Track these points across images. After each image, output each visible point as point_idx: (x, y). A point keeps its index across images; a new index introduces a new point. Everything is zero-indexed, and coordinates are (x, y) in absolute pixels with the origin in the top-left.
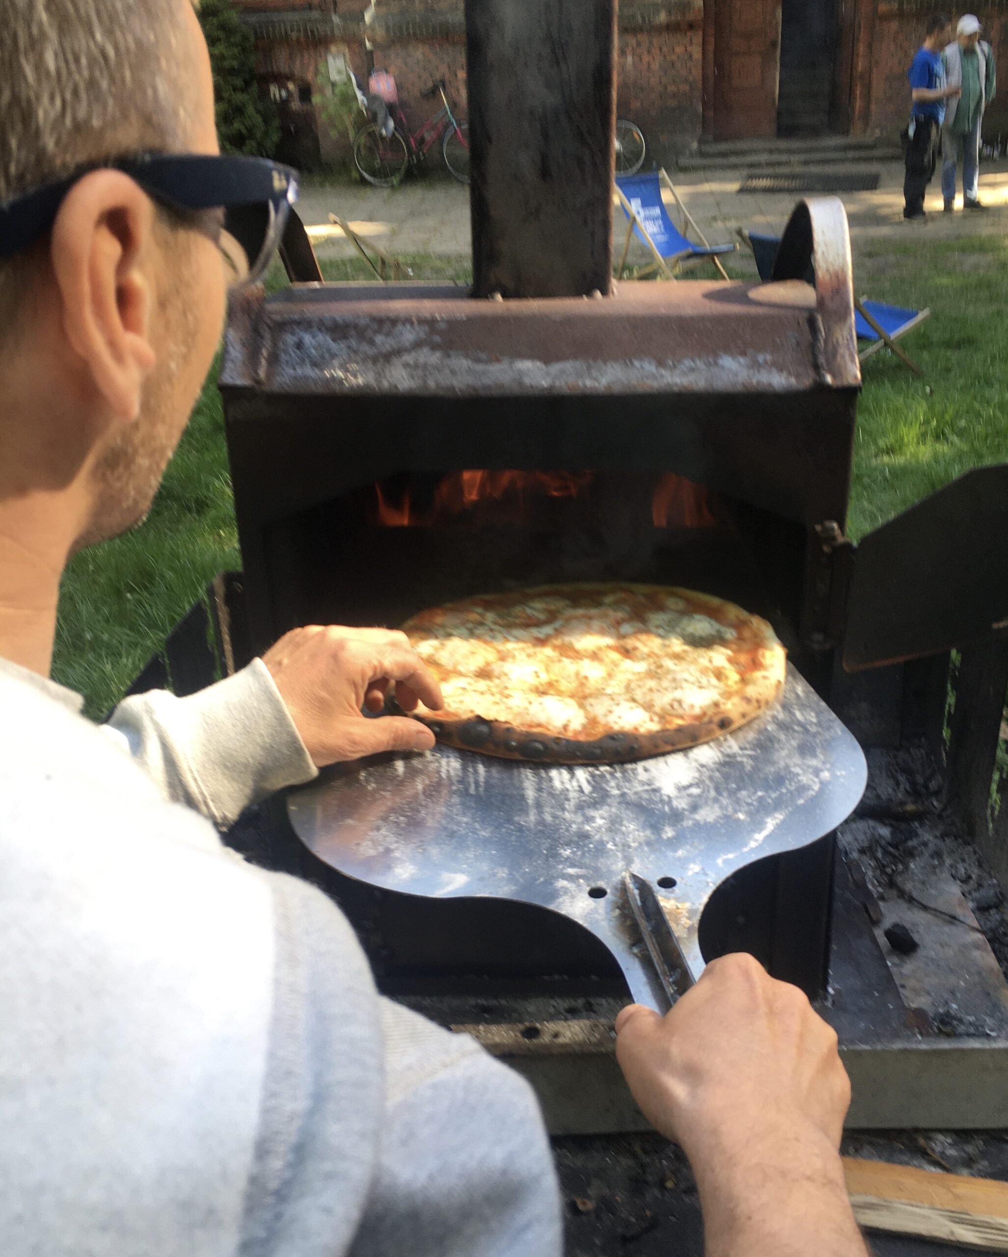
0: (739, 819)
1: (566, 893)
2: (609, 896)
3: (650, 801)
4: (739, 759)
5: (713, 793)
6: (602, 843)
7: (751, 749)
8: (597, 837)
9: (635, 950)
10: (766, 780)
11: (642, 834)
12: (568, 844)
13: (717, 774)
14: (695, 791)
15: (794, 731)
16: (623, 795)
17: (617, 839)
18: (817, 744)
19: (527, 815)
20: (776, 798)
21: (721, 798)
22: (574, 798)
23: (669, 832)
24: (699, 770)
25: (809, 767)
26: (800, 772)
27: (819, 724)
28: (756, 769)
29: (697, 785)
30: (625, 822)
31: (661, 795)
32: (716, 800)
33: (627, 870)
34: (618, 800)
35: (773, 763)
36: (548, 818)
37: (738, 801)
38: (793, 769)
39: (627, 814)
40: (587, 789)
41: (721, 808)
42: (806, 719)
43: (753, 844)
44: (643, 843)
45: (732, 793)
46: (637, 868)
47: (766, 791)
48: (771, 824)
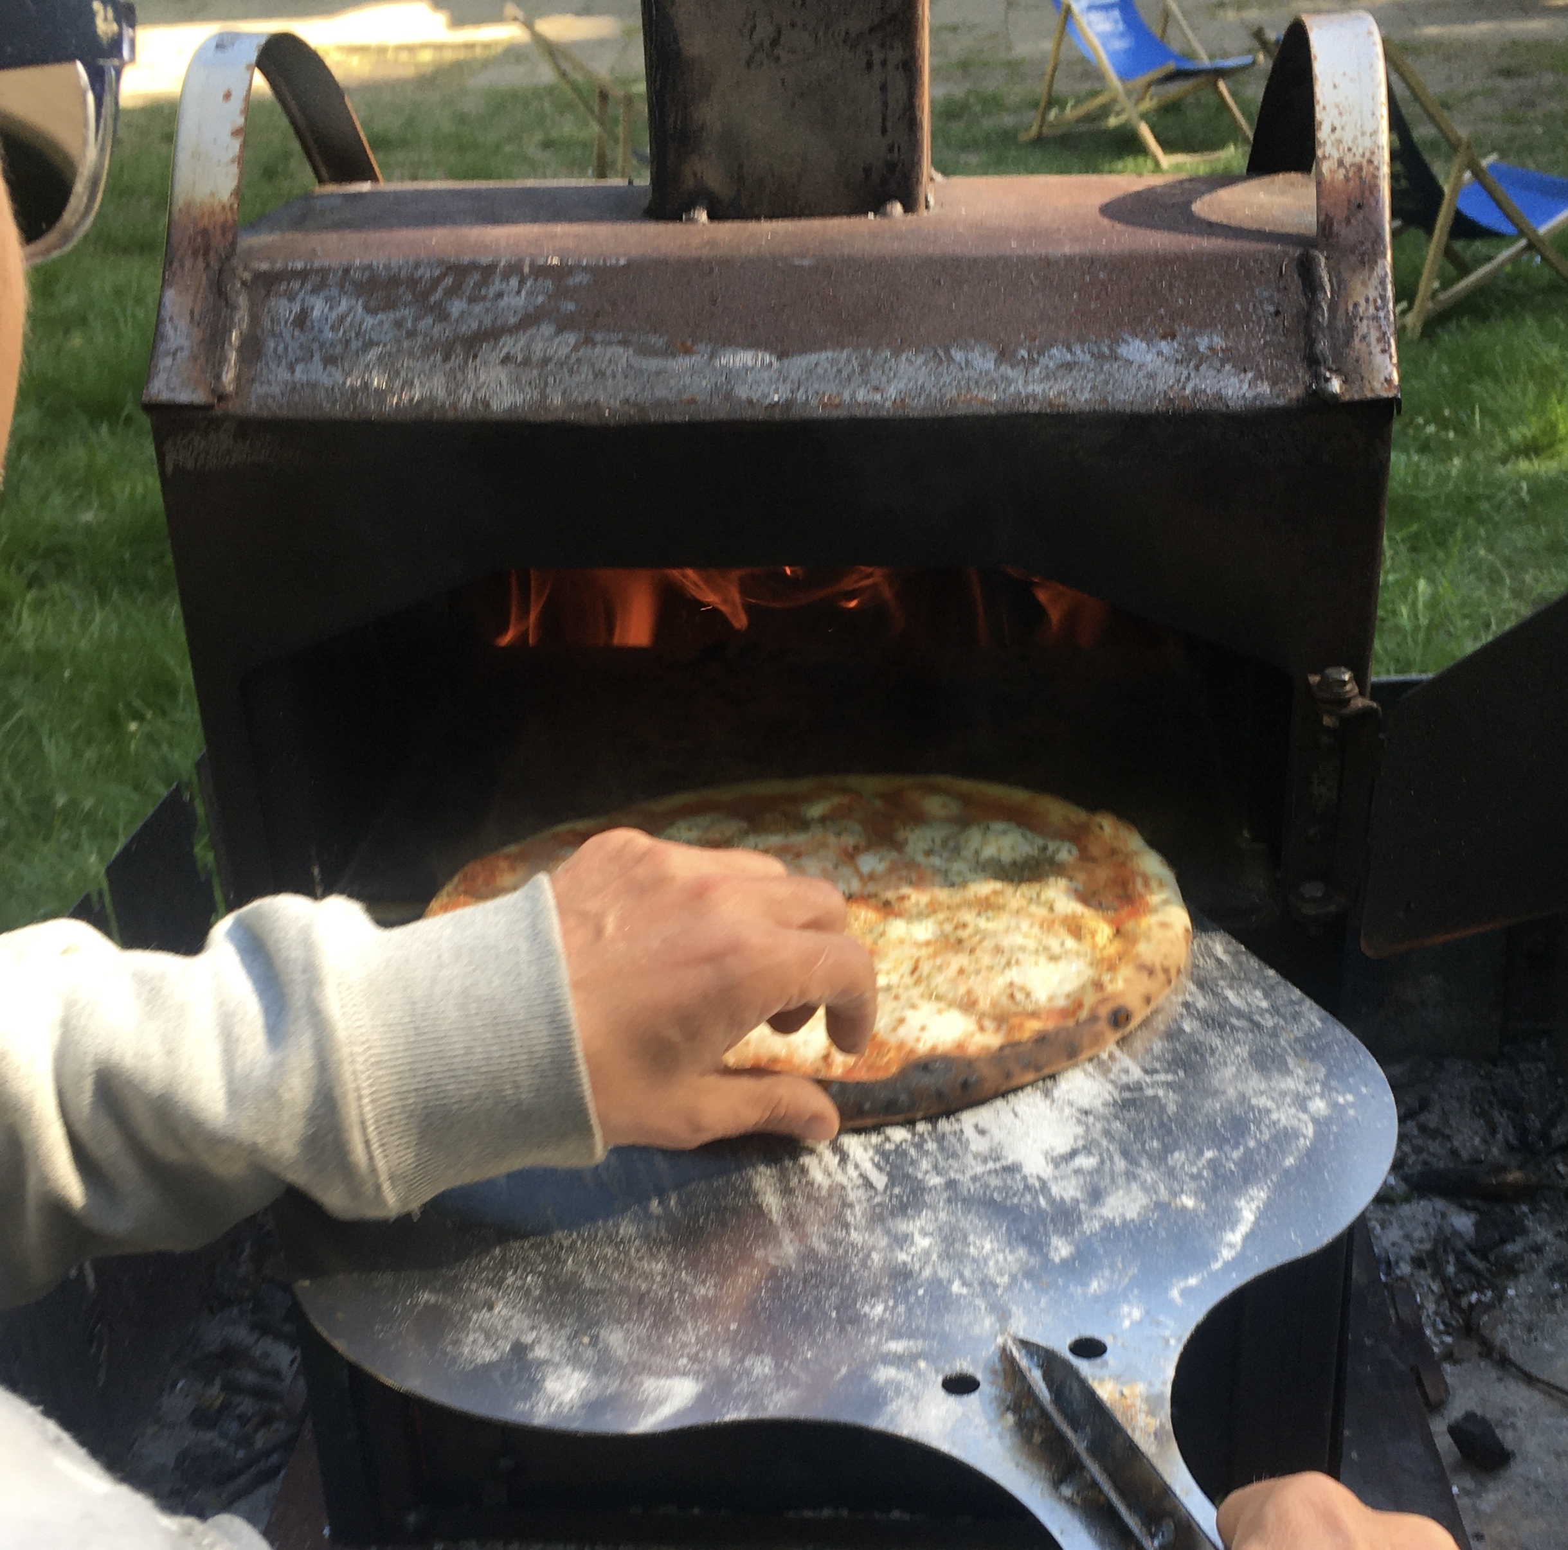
0: (1184, 1208)
1: (898, 1392)
2: (984, 1387)
3: (1005, 1189)
4: (1150, 1092)
5: (1121, 1164)
6: (938, 1286)
7: (1167, 1072)
8: (927, 1273)
9: (1067, 1491)
10: (1211, 1125)
11: (1010, 1258)
12: (875, 1293)
13: (1117, 1125)
14: (1086, 1162)
15: (1233, 1028)
16: (951, 1184)
17: (967, 1273)
18: (1284, 1049)
19: (779, 1244)
20: (1240, 1159)
21: (1139, 1171)
22: (859, 1201)
23: (1061, 1249)
24: (1079, 1121)
25: (1283, 1094)
26: (1270, 1104)
27: (1275, 1010)
28: (1187, 1109)
29: (1087, 1149)
30: (971, 1238)
31: (1025, 1178)
32: (1130, 1176)
33: (1003, 1331)
34: (945, 1195)
35: (1215, 1093)
36: (822, 1247)
37: (1171, 1173)
38: (1254, 1101)
39: (970, 1222)
40: (880, 1180)
41: (1145, 1188)
42: (1249, 1005)
43: (1227, 1254)
44: (1020, 1276)
45: (1159, 1159)
46: (1021, 1326)
47: (1220, 1149)
48: (1248, 1211)
